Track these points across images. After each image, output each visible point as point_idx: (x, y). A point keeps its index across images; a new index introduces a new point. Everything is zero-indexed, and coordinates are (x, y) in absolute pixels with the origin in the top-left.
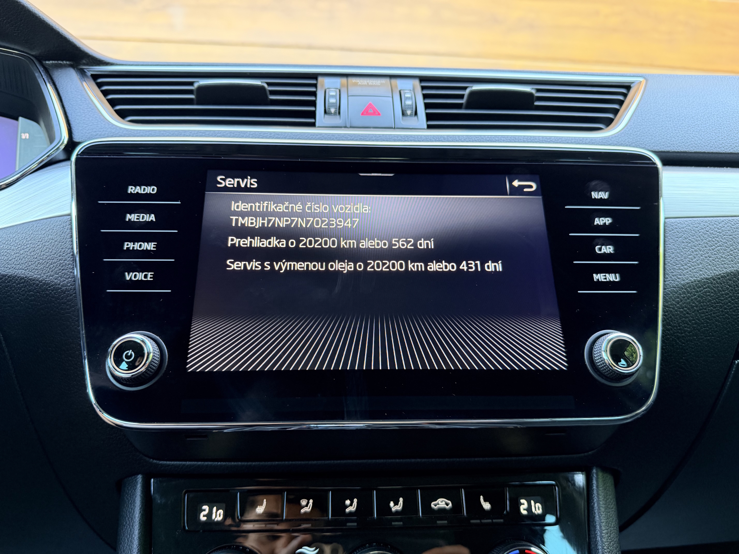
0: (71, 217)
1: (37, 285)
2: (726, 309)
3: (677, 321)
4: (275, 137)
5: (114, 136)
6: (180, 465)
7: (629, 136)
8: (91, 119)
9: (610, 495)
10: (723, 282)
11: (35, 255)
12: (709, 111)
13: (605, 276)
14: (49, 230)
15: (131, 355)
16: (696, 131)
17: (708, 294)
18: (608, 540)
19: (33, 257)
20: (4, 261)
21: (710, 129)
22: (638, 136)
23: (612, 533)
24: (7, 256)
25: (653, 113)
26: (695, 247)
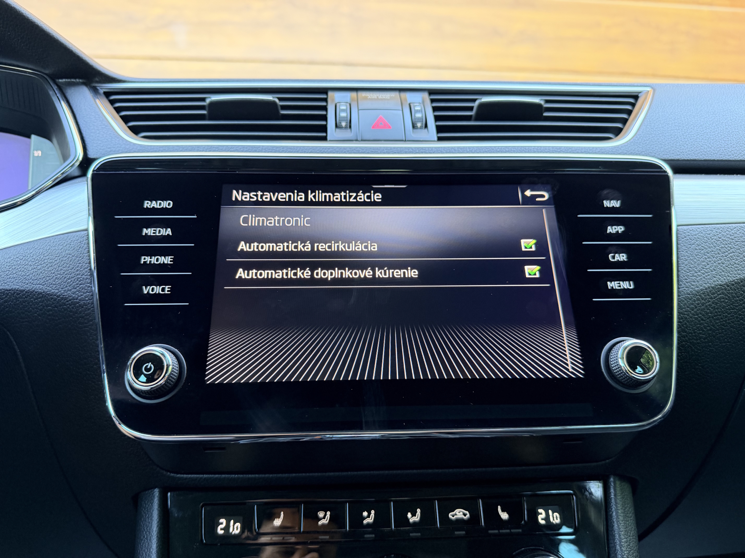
0: (88, 232)
1: (55, 300)
2: (740, 315)
3: (692, 328)
4: (288, 151)
5: (129, 151)
6: (197, 478)
7: (639, 145)
8: (105, 135)
9: (628, 504)
10: (737, 288)
11: (53, 270)
12: (717, 119)
13: (619, 283)
14: (66, 245)
15: (151, 367)
16: (706, 139)
17: (722, 300)
18: (628, 549)
19: (51, 272)
20: (22, 276)
21: (719, 137)
22: (648, 145)
23: (631, 542)
24: (24, 271)
25: (662, 122)
26: (708, 253)
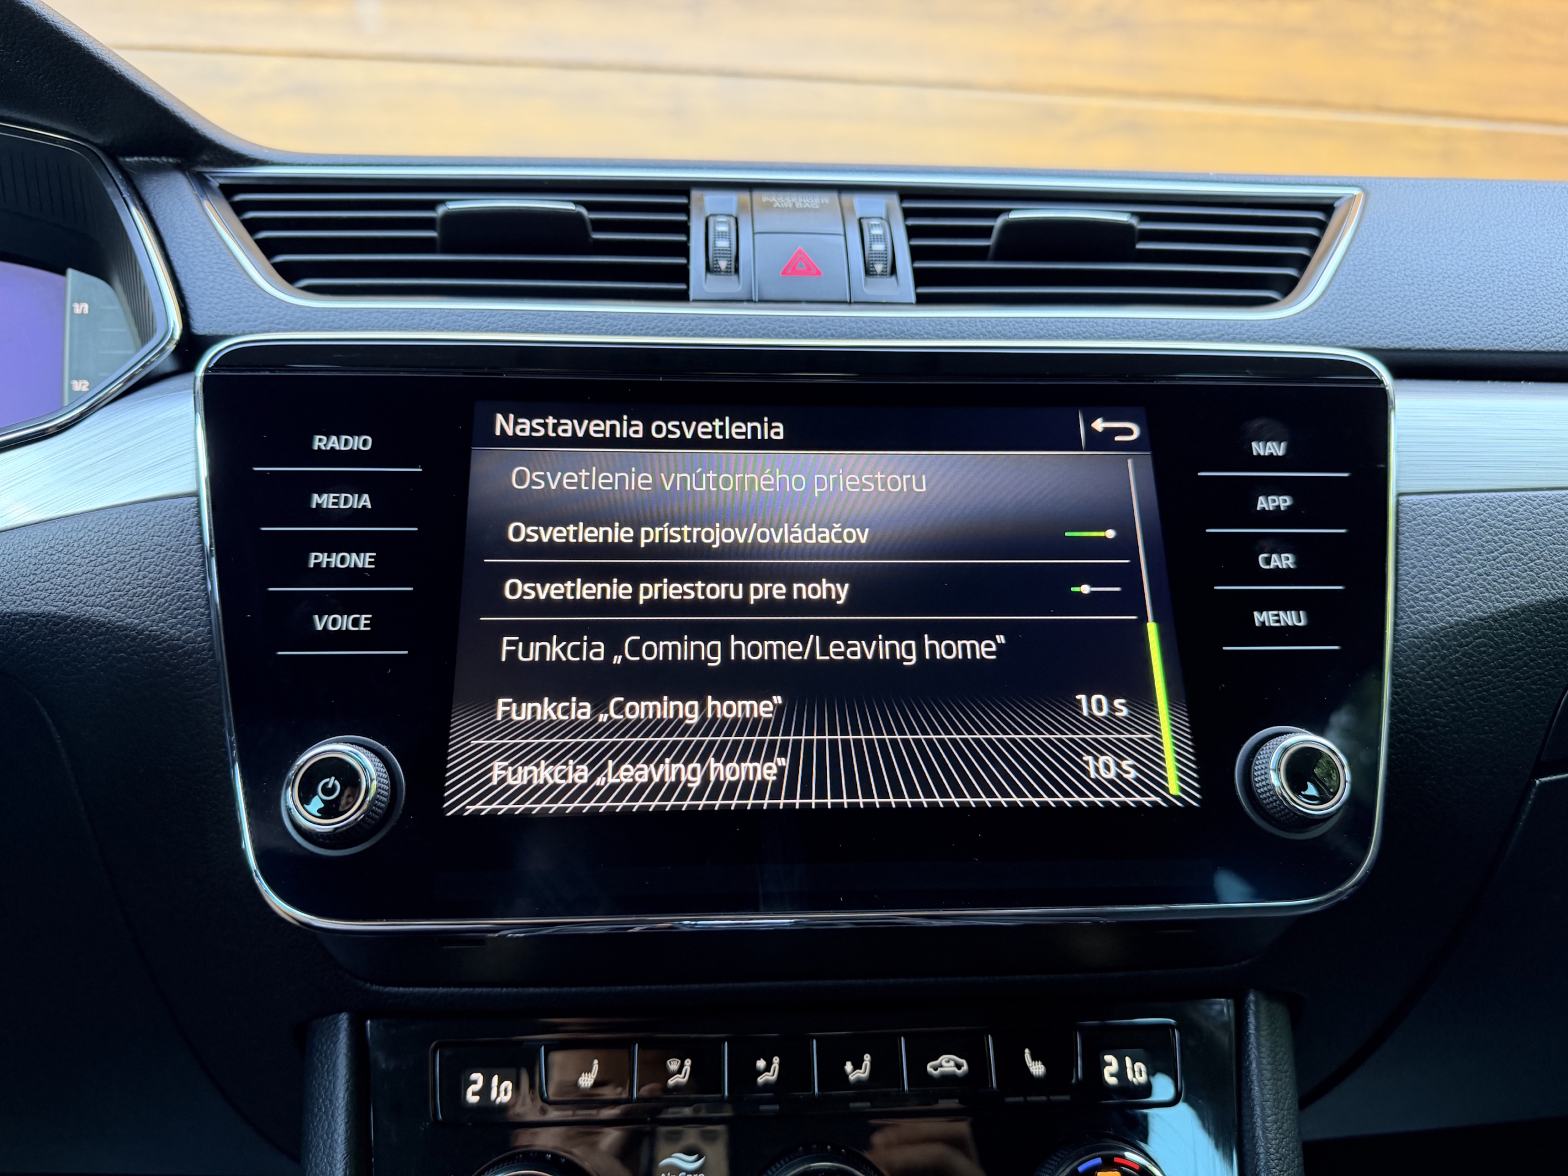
0: (199, 500)
1: (134, 639)
2: (1518, 678)
3: (1420, 705)
6: (426, 994)
7: (1329, 318)
8: (226, 286)
9: (1282, 1046)
10: (1513, 625)
11: (126, 577)
12: (1493, 262)
13: (1278, 615)
14: (154, 526)
15: (334, 786)
16: (1466, 306)
17: (1482, 649)
18: (1278, 1135)
19: (123, 581)
20: (62, 587)
21: (1494, 301)
22: (1347, 317)
23: (1285, 1121)
24: (67, 577)
25: (1379, 268)
26: (1459, 554)
